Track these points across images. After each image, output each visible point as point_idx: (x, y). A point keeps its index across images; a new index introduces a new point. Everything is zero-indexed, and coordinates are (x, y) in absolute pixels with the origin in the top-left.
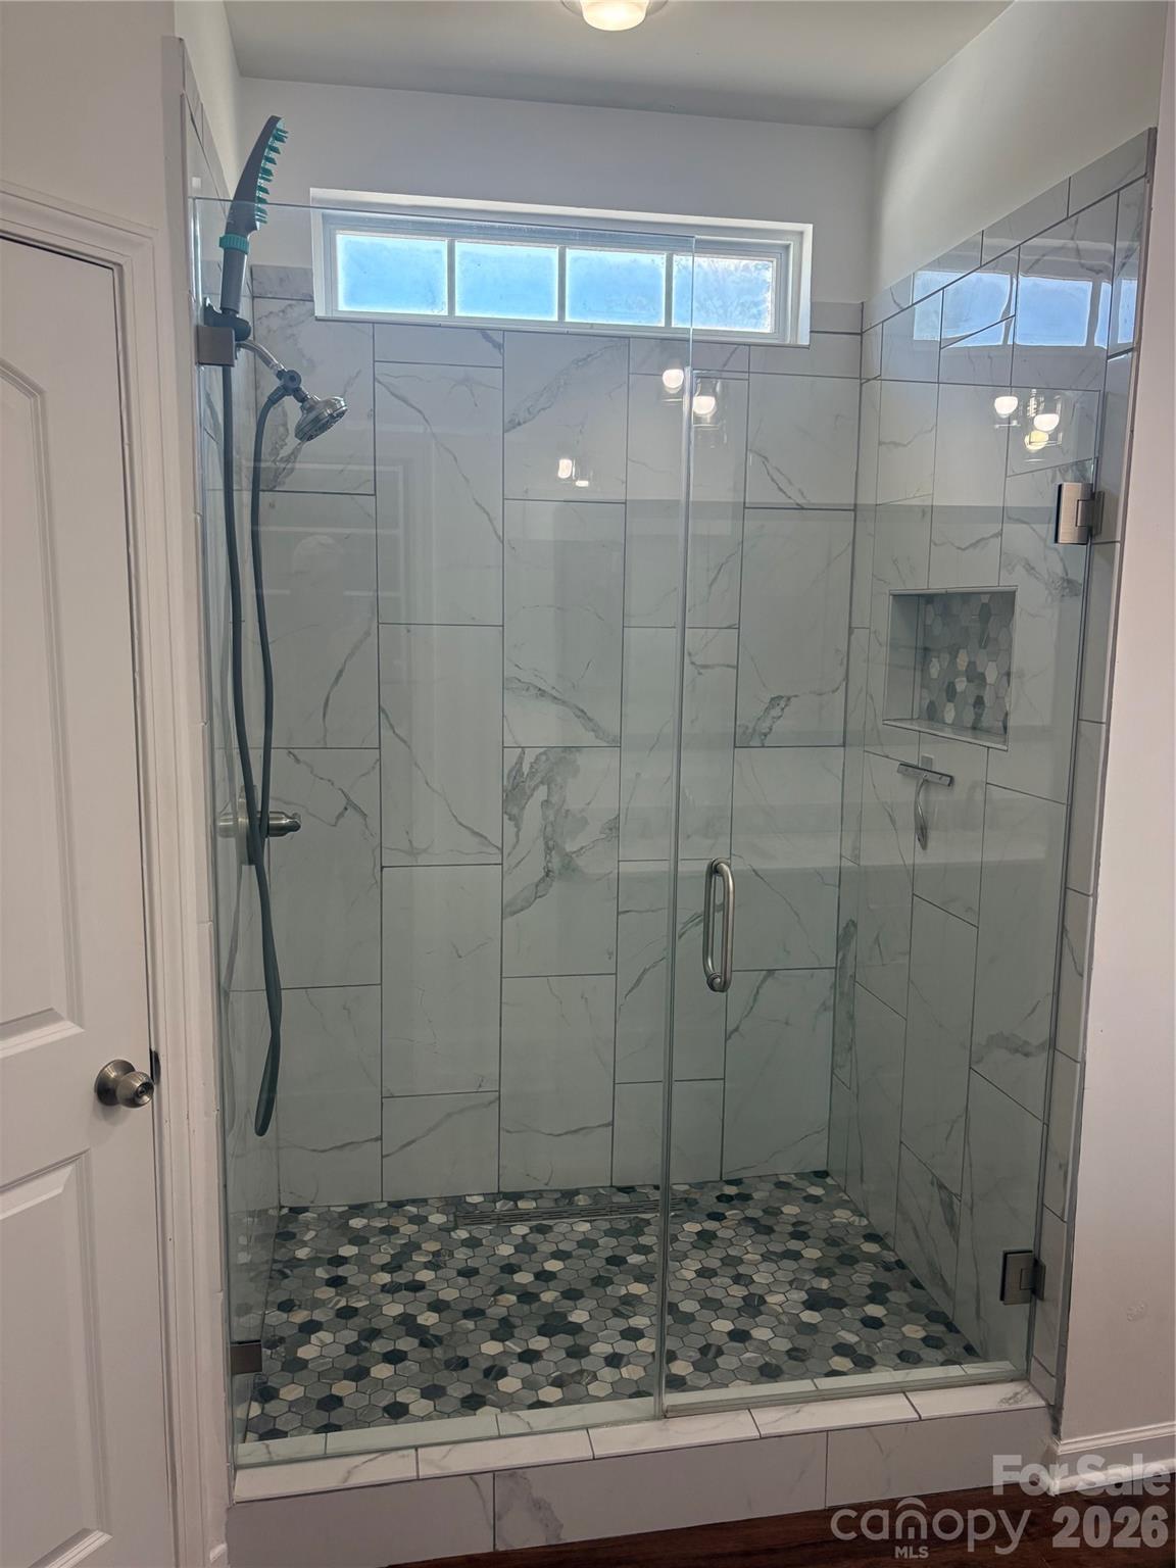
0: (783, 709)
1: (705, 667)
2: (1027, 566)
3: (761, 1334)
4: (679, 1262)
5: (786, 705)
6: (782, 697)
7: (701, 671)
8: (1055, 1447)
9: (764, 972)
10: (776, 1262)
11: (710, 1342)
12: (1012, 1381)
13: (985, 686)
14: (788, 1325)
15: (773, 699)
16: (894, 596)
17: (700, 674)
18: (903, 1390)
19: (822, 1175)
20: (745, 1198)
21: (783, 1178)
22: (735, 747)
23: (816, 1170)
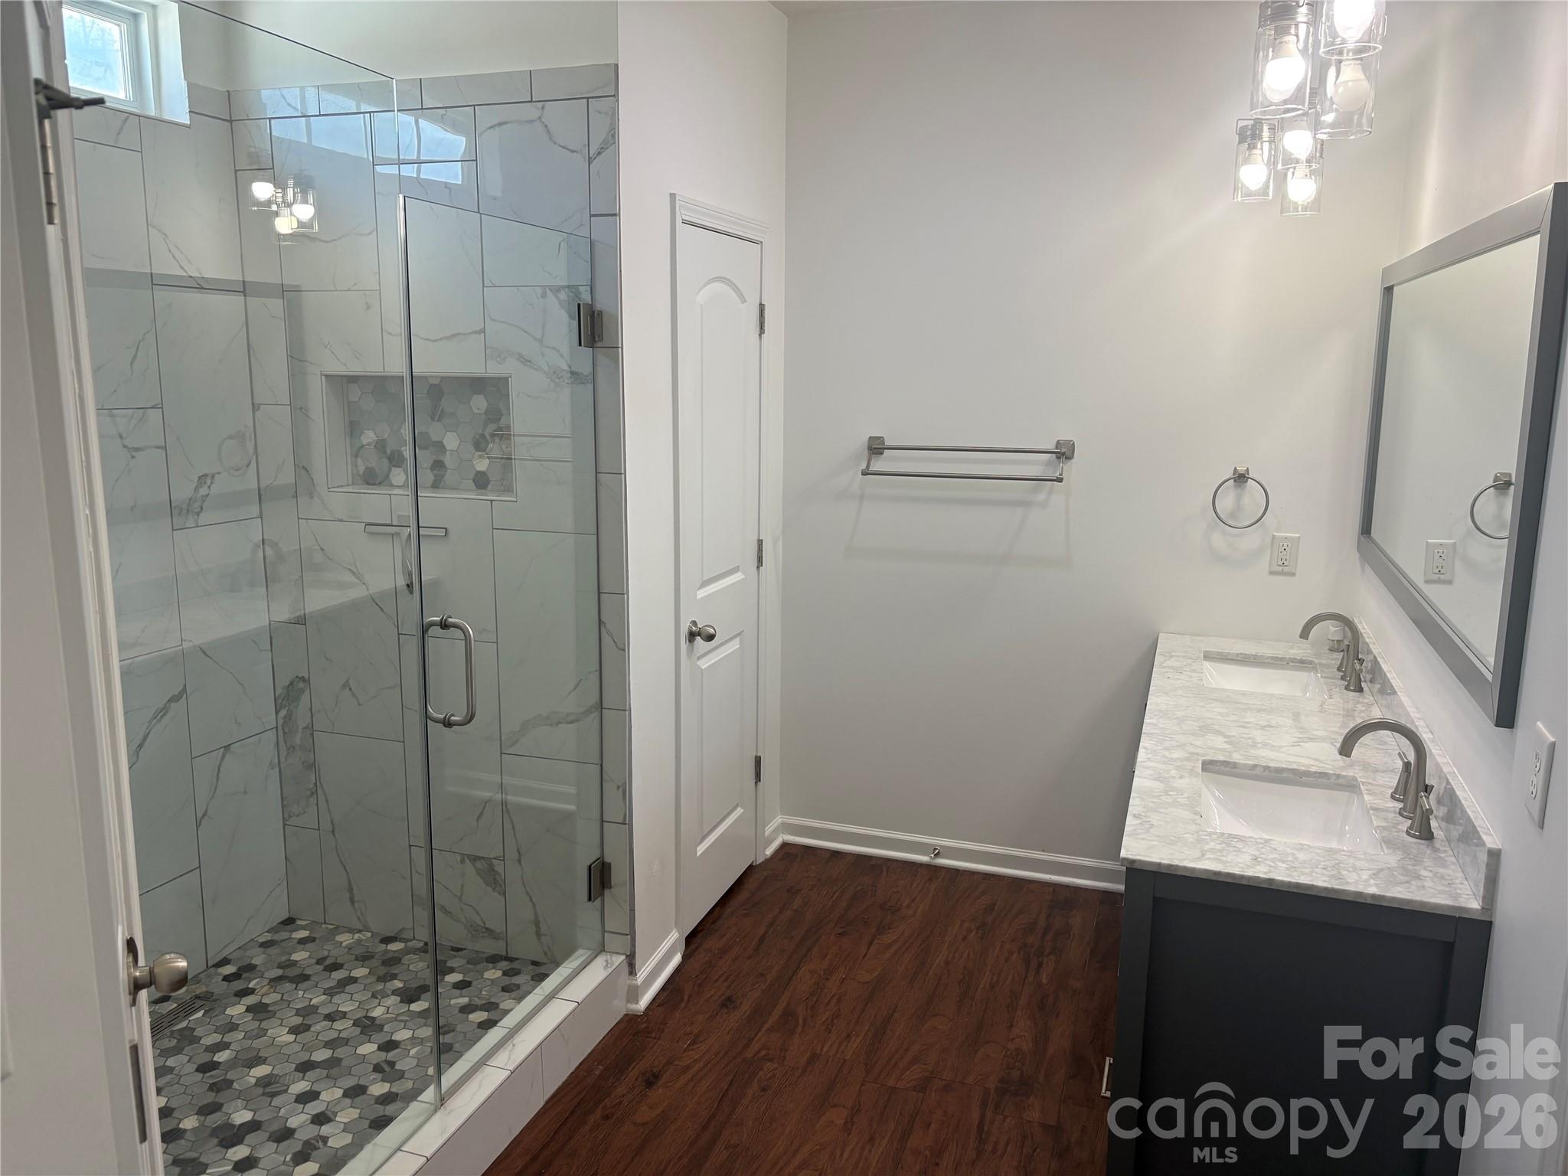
0: (209, 487)
1: (138, 449)
2: (522, 359)
3: (403, 1035)
4: (265, 1036)
5: (212, 483)
6: (207, 475)
7: (134, 454)
8: (635, 982)
9: (223, 749)
10: (343, 992)
11: (376, 1062)
12: (596, 956)
13: (446, 452)
14: (411, 1020)
15: (200, 478)
16: (327, 376)
17: (133, 457)
18: (552, 996)
19: (289, 921)
20: (251, 968)
21: (262, 940)
22: (173, 530)
23: (283, 919)
